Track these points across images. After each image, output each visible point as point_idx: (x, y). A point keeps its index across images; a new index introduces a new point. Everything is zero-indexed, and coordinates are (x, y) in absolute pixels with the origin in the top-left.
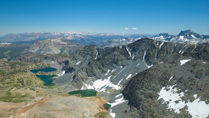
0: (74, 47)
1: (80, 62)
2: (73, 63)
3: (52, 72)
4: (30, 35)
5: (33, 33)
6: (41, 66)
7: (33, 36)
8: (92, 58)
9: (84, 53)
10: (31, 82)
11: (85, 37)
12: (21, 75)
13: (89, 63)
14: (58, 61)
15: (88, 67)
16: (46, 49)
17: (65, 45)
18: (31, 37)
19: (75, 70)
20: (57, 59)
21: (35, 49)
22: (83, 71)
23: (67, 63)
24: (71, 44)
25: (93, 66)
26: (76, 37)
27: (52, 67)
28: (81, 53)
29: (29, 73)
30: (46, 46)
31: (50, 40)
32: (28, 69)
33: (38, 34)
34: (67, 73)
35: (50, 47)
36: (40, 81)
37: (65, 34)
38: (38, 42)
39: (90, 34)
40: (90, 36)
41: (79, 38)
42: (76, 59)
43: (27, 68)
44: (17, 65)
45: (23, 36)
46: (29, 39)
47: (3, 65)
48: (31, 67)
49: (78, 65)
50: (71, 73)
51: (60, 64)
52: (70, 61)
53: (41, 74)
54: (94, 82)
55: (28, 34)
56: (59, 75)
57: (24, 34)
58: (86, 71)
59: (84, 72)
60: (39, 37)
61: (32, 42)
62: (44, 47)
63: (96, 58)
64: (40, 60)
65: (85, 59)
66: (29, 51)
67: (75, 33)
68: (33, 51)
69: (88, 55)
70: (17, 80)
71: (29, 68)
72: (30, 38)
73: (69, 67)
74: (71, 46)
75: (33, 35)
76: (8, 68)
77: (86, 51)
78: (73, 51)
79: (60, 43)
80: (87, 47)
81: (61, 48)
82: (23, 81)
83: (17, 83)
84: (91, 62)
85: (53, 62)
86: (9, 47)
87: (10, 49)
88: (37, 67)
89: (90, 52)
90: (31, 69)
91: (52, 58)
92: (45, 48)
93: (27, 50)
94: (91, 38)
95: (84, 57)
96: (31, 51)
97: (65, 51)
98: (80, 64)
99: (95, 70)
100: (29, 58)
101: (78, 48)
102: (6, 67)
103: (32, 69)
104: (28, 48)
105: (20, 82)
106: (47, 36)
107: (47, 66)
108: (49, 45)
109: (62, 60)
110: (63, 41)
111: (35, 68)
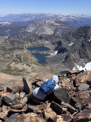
0: (67, 29)
1: (73, 43)
2: (66, 44)
3: (45, 51)
4: (27, 16)
5: (30, 14)
6: (36, 45)
7: (29, 17)
8: (86, 40)
9: (78, 34)
10: (27, 59)
11: (78, 19)
12: (19, 52)
13: (83, 45)
14: (51, 41)
15: (81, 49)
16: (41, 29)
17: (58, 26)
19: (68, 51)
20: (51, 40)
21: (31, 29)
22: (76, 52)
23: (60, 43)
24: (64, 26)
25: (86, 48)
26: (69, 19)
27: (46, 46)
28: (74, 34)
29: (26, 51)
30: (41, 26)
31: (45, 21)
32: (25, 47)
33: (34, 15)
34: (59, 54)
35: (45, 28)
36: (35, 59)
37: (59, 15)
38: (34, 23)
39: (84, 16)
40: (84, 18)
41: (72, 20)
42: (69, 41)
44: (15, 43)
47: (4, 41)
48: (27, 45)
49: (71, 46)
50: (63, 53)
51: (53, 44)
52: (63, 42)
54: (86, 64)
56: (51, 54)
57: (22, 14)
58: (79, 53)
59: (77, 54)
60: (35, 18)
61: (29, 22)
62: (39, 27)
63: (89, 41)
64: (35, 39)
65: (78, 40)
66: (26, 30)
67: (68, 14)
68: (29, 31)
69: (82, 37)
70: (16, 56)
72: (27, 19)
73: (61, 48)
74: (64, 27)
75: (30, 15)
76: (8, 44)
77: (80, 33)
78: (66, 32)
79: (54, 24)
80: (81, 29)
81: (54, 29)
82: (21, 57)
83: (16, 58)
84: (85, 44)
85: (47, 42)
86: (9, 26)
87: (10, 28)
88: (33, 46)
89: (84, 34)
90: (27, 47)
91: (46, 38)
92: (39, 29)
93: (24, 29)
94: (84, 21)
95: (77, 38)
96: (27, 31)
97: (58, 32)
98: (73, 45)
99: (89, 53)
100: (26, 37)
101: (71, 30)
104: (25, 28)
105: (18, 58)
106: (42, 17)
107: (41, 45)
108: (43, 26)
109: (55, 41)
110: (56, 22)
111: (31, 46)
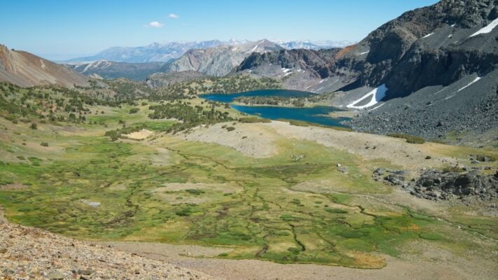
3: (305, 99)
4: (167, 49)
5: (174, 44)
7: (173, 50)
14: (309, 63)
18: (167, 53)
20: (305, 59)
27: (286, 86)
32: (187, 90)
38: (195, 54)
43: (184, 88)
44: (137, 90)
45: (147, 51)
46: (165, 58)
48: (197, 85)
51: (324, 74)
53: (256, 105)
55: (160, 47)
56: (350, 106)
57: (150, 46)
62: (213, 63)
70: (153, 111)
71: (189, 88)
72: (166, 56)
75: (175, 46)
83: (153, 117)
85: (285, 70)
86: (110, 68)
90: (198, 93)
91: (280, 58)
102: (100, 91)
103: (202, 93)
107: (264, 84)
108: (229, 56)
109: (327, 58)
110: (268, 48)
111: (215, 88)
